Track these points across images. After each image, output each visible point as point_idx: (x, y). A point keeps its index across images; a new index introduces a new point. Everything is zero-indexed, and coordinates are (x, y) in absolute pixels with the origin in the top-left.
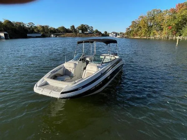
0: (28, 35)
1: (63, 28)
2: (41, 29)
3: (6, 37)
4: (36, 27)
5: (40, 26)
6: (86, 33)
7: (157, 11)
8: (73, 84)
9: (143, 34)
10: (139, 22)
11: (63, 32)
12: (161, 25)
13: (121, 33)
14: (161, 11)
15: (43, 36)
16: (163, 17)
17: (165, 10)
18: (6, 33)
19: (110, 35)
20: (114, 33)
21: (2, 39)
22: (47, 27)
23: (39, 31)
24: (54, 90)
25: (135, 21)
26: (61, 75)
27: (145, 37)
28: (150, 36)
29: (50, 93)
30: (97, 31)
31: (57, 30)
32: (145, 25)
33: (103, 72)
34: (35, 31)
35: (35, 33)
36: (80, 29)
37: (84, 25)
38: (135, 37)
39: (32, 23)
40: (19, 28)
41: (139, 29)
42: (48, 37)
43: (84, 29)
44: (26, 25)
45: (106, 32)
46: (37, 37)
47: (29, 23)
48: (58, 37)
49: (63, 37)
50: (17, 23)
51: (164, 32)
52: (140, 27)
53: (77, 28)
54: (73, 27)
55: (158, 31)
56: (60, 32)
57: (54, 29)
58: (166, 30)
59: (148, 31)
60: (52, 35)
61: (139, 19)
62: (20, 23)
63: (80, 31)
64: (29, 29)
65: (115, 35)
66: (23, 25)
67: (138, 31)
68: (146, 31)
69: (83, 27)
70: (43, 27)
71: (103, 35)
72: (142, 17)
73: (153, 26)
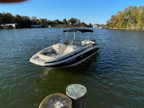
0: (32, 26)
1: (58, 21)
2: (42, 21)
3: (17, 27)
4: (38, 20)
5: (41, 19)
6: (74, 25)
7: (133, 7)
8: (53, 58)
9: (120, 26)
10: (117, 16)
11: (58, 24)
12: (136, 19)
13: (102, 25)
14: (136, 8)
15: (43, 27)
16: (138, 12)
17: (140, 6)
18: (16, 24)
19: (93, 26)
20: (96, 25)
21: (14, 28)
22: (46, 20)
23: (39, 23)
24: (41, 61)
25: (114, 15)
26: (49, 53)
27: (121, 29)
28: (126, 28)
29: (38, 63)
30: (83, 23)
31: (53, 22)
32: (122, 19)
33: (77, 52)
34: (37, 22)
35: (37, 24)
36: (70, 22)
37: (74, 19)
38: (113, 28)
39: (35, 17)
40: (25, 20)
41: (117, 22)
42: (46, 27)
43: (73, 21)
44: (31, 18)
45: (90, 24)
46: (38, 27)
47: (32, 17)
48: (53, 27)
49: (57, 27)
50: (24, 17)
51: (138, 24)
52: (118, 20)
53: (68, 21)
54: (65, 20)
55: (133, 23)
56: (55, 24)
57: (51, 21)
58: (139, 23)
59: (125, 23)
60: (49, 26)
61: (118, 13)
62: (26, 17)
63: (70, 23)
64: (33, 21)
65: (97, 26)
66: (29, 19)
67: (116, 23)
68: (123, 23)
69: (72, 20)
70: (43, 20)
71: (88, 26)
72: (120, 12)
73: (129, 19)
